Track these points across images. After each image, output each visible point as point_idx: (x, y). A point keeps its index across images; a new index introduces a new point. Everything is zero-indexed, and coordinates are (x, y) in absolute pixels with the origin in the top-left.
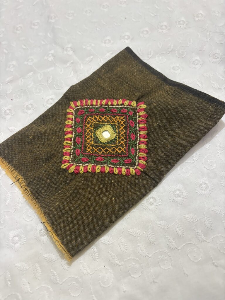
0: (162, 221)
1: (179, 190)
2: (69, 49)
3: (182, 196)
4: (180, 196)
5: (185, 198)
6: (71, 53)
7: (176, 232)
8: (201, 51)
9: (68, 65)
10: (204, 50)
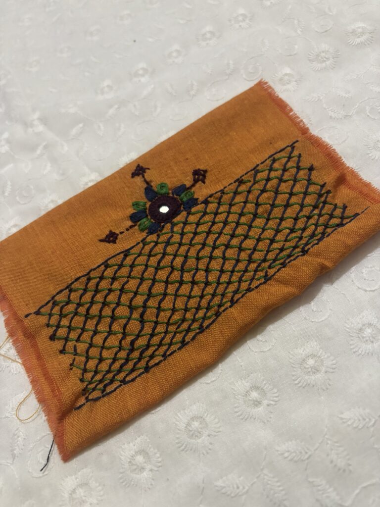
0: (290, 443)
1: (313, 356)
2: (36, 122)
3: (323, 369)
4: (318, 371)
5: (332, 370)
6: (41, 128)
7: (332, 462)
8: (291, 55)
9: (39, 152)
10: (295, 53)
